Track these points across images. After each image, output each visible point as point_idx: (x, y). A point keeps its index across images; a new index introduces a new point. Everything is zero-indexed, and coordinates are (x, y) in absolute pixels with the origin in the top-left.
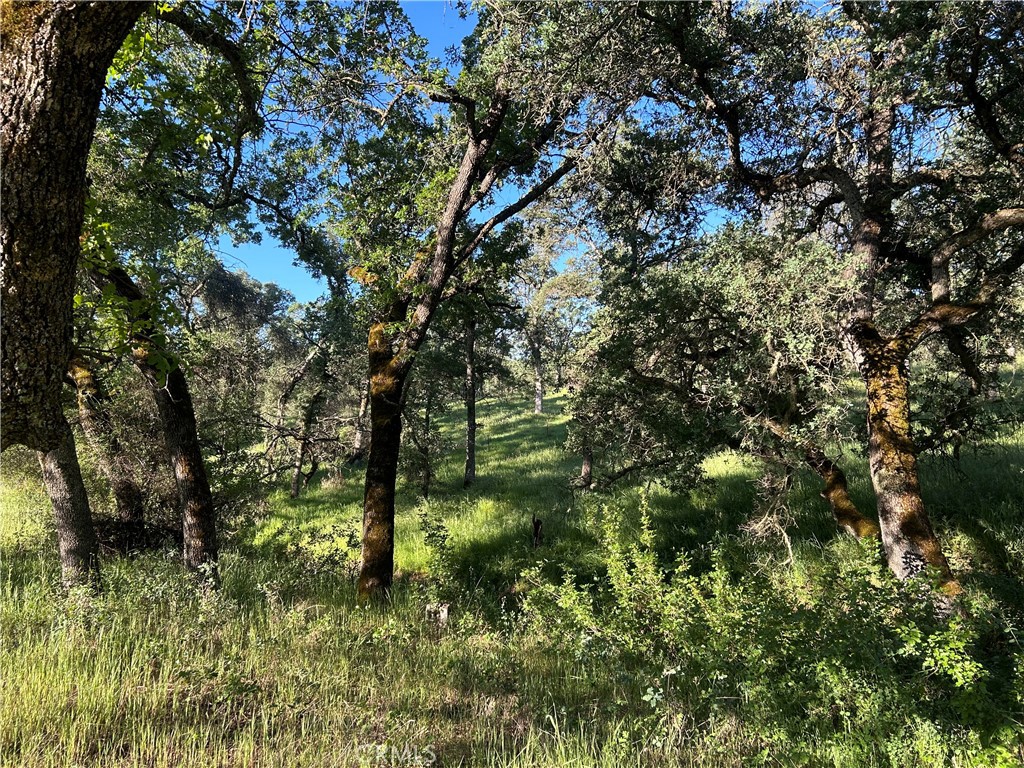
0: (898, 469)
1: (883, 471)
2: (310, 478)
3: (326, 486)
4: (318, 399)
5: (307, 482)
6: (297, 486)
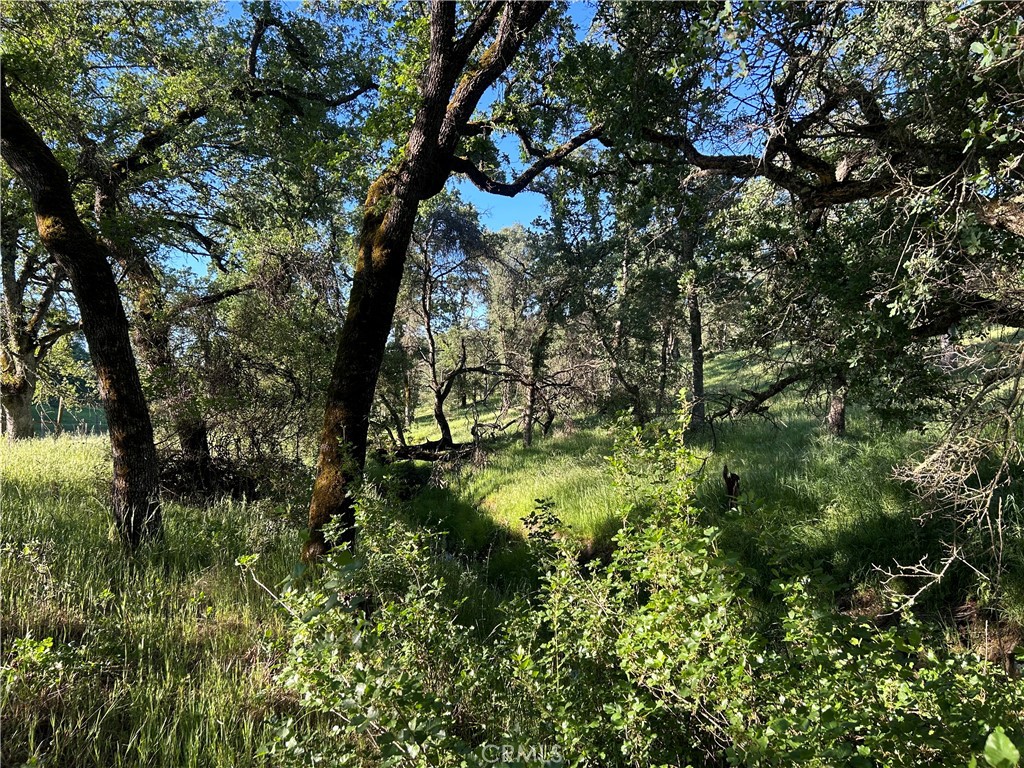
2: (548, 428)
3: (558, 436)
4: (545, 340)
5: (546, 432)
6: (528, 435)
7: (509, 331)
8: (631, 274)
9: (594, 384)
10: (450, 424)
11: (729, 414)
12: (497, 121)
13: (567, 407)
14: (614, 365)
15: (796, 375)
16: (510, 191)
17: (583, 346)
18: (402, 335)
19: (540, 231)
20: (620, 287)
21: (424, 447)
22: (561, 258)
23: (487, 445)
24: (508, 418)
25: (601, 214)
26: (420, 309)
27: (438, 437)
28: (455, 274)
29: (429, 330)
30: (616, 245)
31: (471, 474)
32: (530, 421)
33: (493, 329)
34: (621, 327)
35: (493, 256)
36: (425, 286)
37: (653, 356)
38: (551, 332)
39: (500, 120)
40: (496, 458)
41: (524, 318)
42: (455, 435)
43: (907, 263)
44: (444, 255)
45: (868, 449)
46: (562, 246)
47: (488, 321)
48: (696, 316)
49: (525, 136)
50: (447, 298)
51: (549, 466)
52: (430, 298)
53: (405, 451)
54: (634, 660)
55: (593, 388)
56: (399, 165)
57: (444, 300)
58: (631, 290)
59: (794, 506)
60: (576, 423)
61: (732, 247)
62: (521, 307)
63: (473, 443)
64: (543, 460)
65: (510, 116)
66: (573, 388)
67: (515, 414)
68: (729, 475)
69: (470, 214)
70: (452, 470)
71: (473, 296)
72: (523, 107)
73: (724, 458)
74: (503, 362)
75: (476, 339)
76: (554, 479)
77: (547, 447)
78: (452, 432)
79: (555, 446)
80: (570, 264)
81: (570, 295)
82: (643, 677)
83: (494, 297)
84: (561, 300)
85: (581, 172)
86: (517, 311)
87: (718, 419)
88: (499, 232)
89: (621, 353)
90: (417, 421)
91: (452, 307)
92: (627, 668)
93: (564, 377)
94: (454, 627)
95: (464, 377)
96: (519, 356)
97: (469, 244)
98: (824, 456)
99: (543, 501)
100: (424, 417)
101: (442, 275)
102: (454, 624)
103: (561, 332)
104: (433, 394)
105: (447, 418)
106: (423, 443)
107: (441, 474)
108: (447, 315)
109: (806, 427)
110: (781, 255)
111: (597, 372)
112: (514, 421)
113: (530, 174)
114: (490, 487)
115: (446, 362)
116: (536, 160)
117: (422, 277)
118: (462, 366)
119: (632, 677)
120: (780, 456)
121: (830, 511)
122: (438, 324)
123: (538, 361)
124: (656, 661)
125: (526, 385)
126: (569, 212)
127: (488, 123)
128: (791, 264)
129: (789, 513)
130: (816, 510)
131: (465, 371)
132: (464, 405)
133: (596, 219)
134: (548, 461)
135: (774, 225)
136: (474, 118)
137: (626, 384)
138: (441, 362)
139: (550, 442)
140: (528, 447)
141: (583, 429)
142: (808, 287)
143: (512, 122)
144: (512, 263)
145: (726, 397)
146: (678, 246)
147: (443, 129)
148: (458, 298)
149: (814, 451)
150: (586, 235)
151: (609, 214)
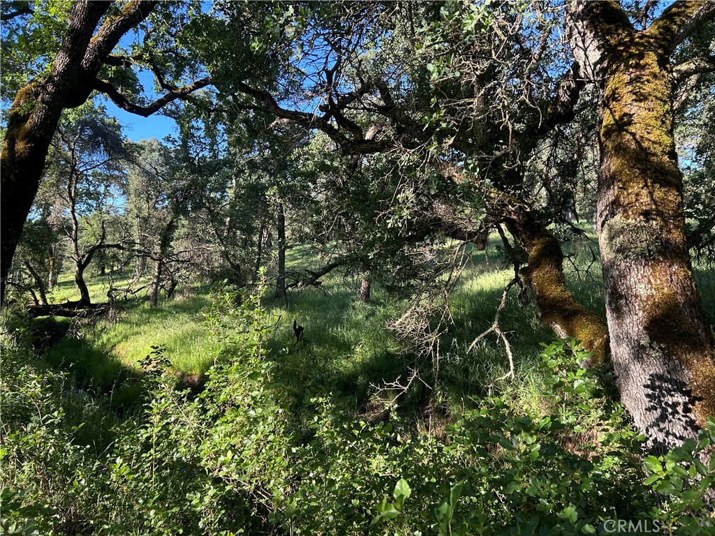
0: (647, 214)
1: (618, 220)
2: (171, 293)
3: (178, 299)
4: (171, 227)
5: (169, 296)
6: (155, 298)
7: (143, 218)
8: (238, 185)
9: (209, 261)
10: (89, 288)
11: (297, 286)
12: (136, 58)
13: (188, 278)
14: (223, 248)
15: (339, 262)
16: (145, 112)
17: (200, 234)
18: (49, 214)
19: (169, 145)
20: (230, 193)
21: (64, 306)
22: (186, 167)
23: (120, 305)
24: (139, 285)
25: (218, 139)
26: (66, 195)
27: (78, 298)
28: (99, 171)
29: (73, 212)
30: (229, 163)
31: (105, 328)
32: (157, 287)
33: (130, 215)
34: (230, 222)
35: (132, 161)
36: (71, 177)
37: (253, 244)
38: (177, 221)
39: (139, 58)
40: (127, 315)
41: (156, 209)
42: (93, 297)
43: (399, 196)
44: (90, 155)
45: (382, 310)
46: (187, 159)
47: (126, 209)
48: (282, 219)
49: (159, 73)
50: (92, 188)
51: (170, 321)
52: (75, 187)
53: (47, 309)
54: (211, 459)
55: (208, 264)
56: (45, 78)
57: (88, 190)
58: (237, 196)
59: (337, 347)
60: (193, 290)
61: (302, 174)
62: (154, 201)
63: (108, 304)
64: (165, 317)
65: (146, 56)
66: (192, 264)
67: (145, 282)
68: (297, 327)
69: (114, 126)
70: (88, 324)
71: (114, 189)
72: (158, 51)
73: (296, 316)
74: (138, 241)
75: (115, 222)
76: (172, 331)
77: (169, 307)
78: (91, 294)
79: (176, 307)
80: (193, 172)
81: (192, 196)
82: (217, 470)
83: (132, 191)
84: (185, 198)
85: (202, 107)
86: (150, 203)
87: (290, 289)
88: (139, 142)
89: (229, 241)
90: (60, 284)
91: (95, 196)
92: (206, 465)
93: (186, 256)
94: (72, 448)
95: (104, 251)
96: (150, 238)
97: (112, 148)
98: (356, 314)
99: (157, 347)
100: (66, 282)
101: (87, 170)
102: (72, 444)
103: (185, 222)
104: (75, 263)
105: (87, 284)
106: (64, 302)
107: (78, 328)
108: (90, 201)
109: (347, 295)
110: (333, 183)
111: (211, 253)
112: (144, 287)
113: (161, 103)
114: (120, 338)
115: (88, 238)
116: (167, 92)
117: (68, 170)
118: (101, 243)
119: (210, 471)
120: (331, 314)
121: (358, 350)
122: (83, 209)
123: (165, 243)
124: (226, 458)
125: (154, 260)
126: (193, 135)
127: (128, 58)
128: (339, 189)
129: (334, 351)
130: (350, 349)
131: (104, 246)
132: (103, 273)
133: (214, 143)
134: (169, 317)
135: (329, 163)
136: (116, 52)
137: (231, 263)
138: (83, 238)
139: (171, 303)
140: (154, 307)
141: (198, 294)
142: (348, 206)
143: (148, 61)
144: (148, 167)
145: (296, 275)
146: (271, 169)
147: (87, 56)
148: (102, 189)
149: (351, 311)
150: (206, 153)
151: (224, 141)
